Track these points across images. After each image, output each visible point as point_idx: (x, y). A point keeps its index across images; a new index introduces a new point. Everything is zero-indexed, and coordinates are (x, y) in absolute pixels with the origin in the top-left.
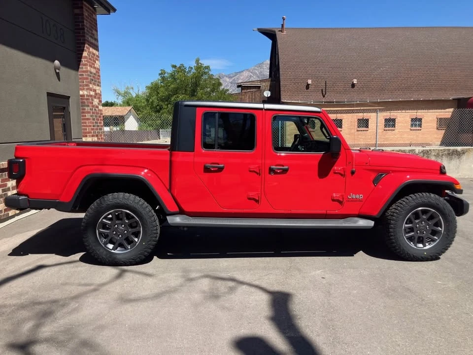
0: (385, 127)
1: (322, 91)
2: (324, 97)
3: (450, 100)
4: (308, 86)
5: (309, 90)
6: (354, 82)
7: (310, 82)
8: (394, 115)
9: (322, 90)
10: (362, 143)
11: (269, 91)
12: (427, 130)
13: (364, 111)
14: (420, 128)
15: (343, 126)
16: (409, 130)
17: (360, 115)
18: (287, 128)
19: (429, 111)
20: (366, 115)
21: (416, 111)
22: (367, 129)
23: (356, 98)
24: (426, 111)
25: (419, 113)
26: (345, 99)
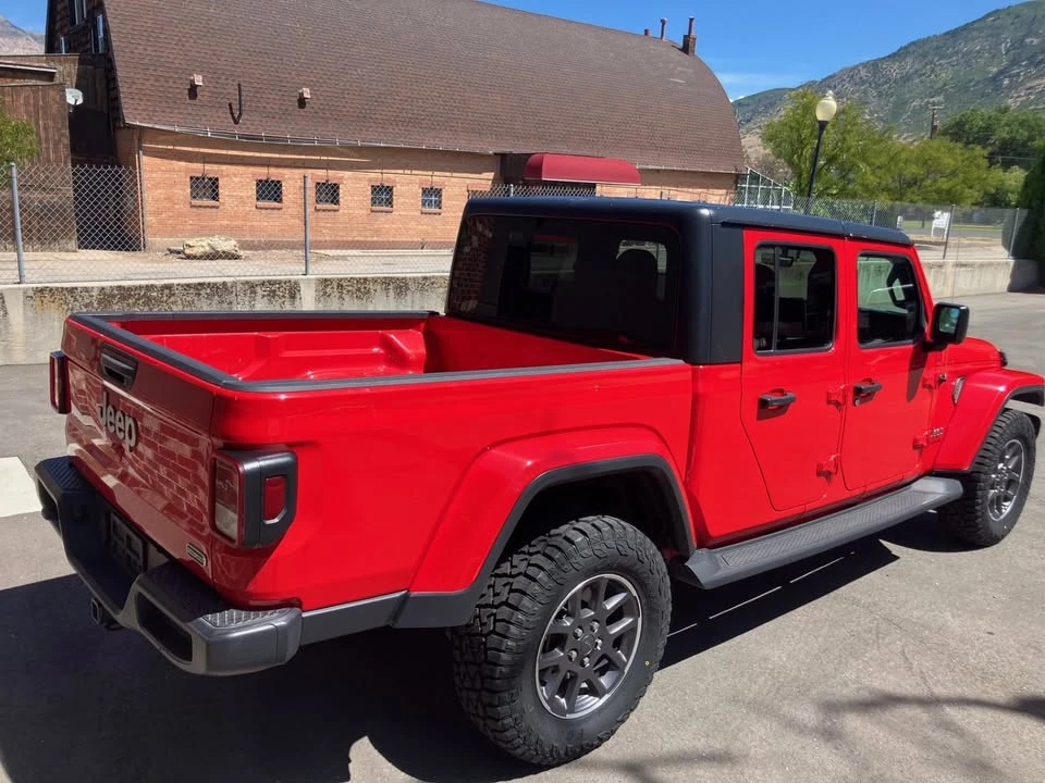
0: (374, 203)
1: (231, 108)
2: (236, 122)
3: (489, 156)
4: (193, 91)
5: (196, 102)
6: (305, 96)
7: (198, 80)
8: (389, 179)
9: (230, 105)
10: (328, 238)
11: (77, 87)
12: (453, 215)
13: (328, 166)
14: (437, 210)
15: (284, 198)
16: (418, 213)
17: (321, 174)
18: (145, 195)
19: (455, 174)
20: (333, 175)
21: (430, 173)
22: (336, 207)
23: (314, 134)
24: (448, 174)
25: (437, 178)
26: (288, 133)
